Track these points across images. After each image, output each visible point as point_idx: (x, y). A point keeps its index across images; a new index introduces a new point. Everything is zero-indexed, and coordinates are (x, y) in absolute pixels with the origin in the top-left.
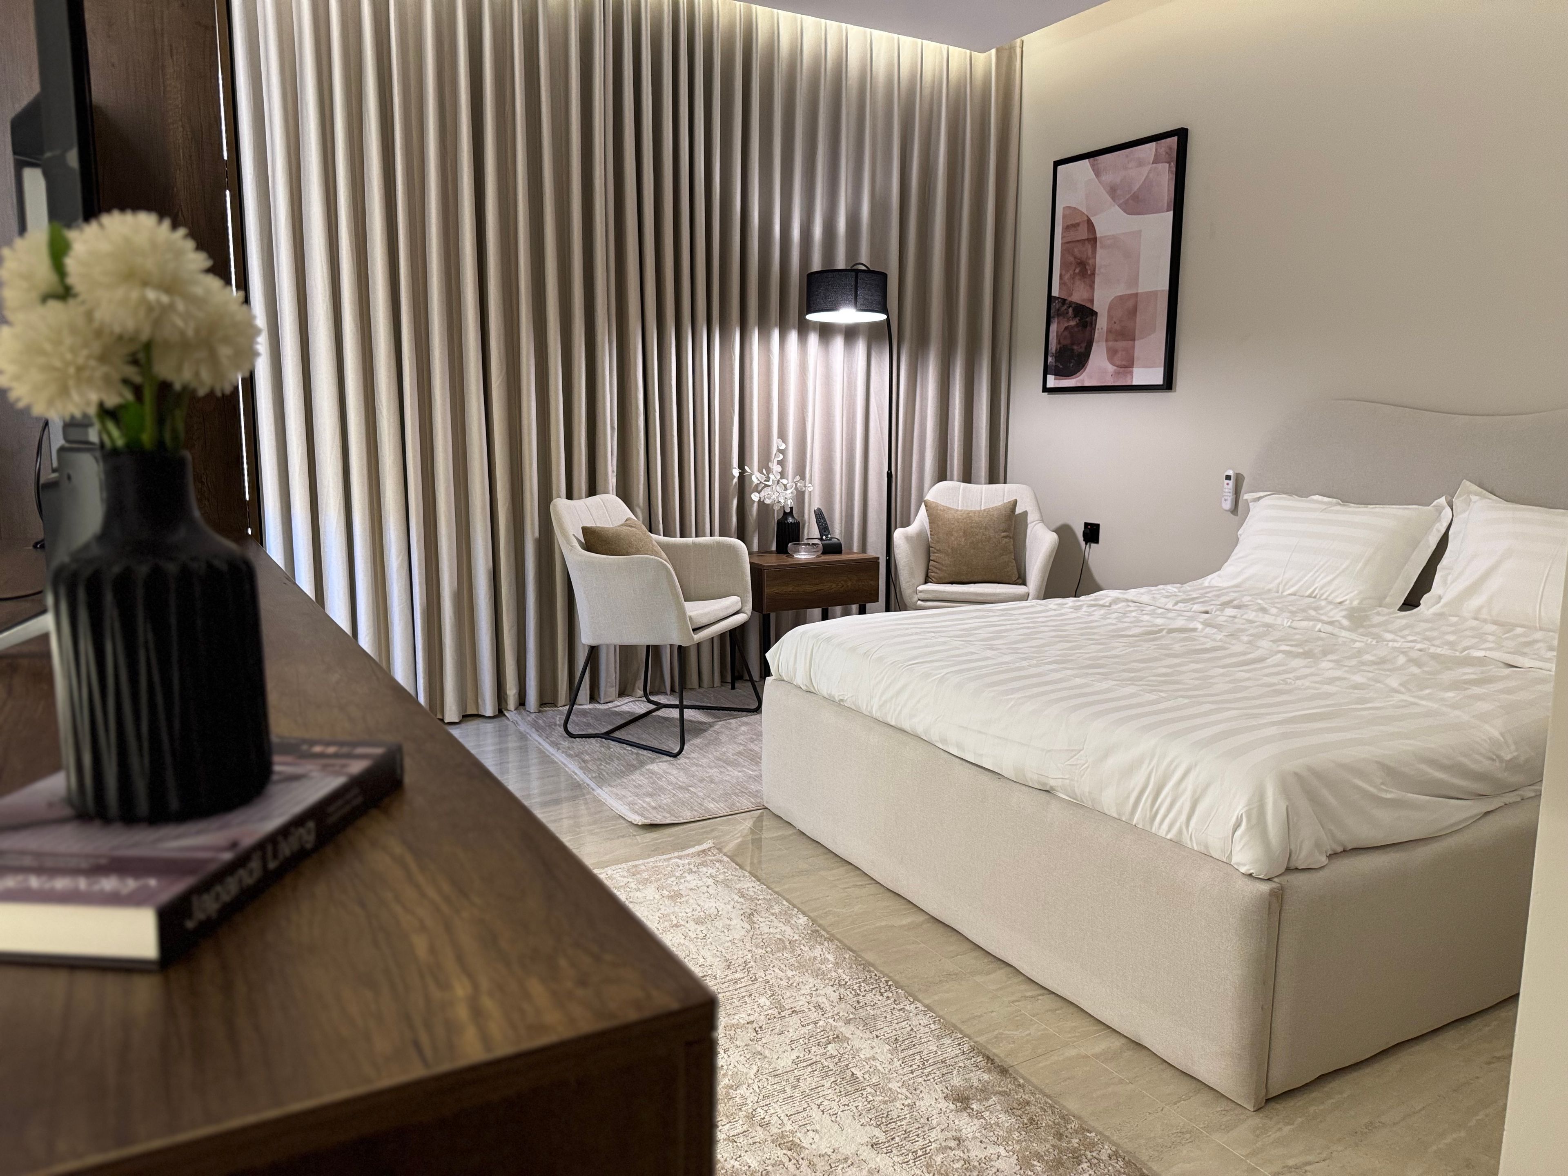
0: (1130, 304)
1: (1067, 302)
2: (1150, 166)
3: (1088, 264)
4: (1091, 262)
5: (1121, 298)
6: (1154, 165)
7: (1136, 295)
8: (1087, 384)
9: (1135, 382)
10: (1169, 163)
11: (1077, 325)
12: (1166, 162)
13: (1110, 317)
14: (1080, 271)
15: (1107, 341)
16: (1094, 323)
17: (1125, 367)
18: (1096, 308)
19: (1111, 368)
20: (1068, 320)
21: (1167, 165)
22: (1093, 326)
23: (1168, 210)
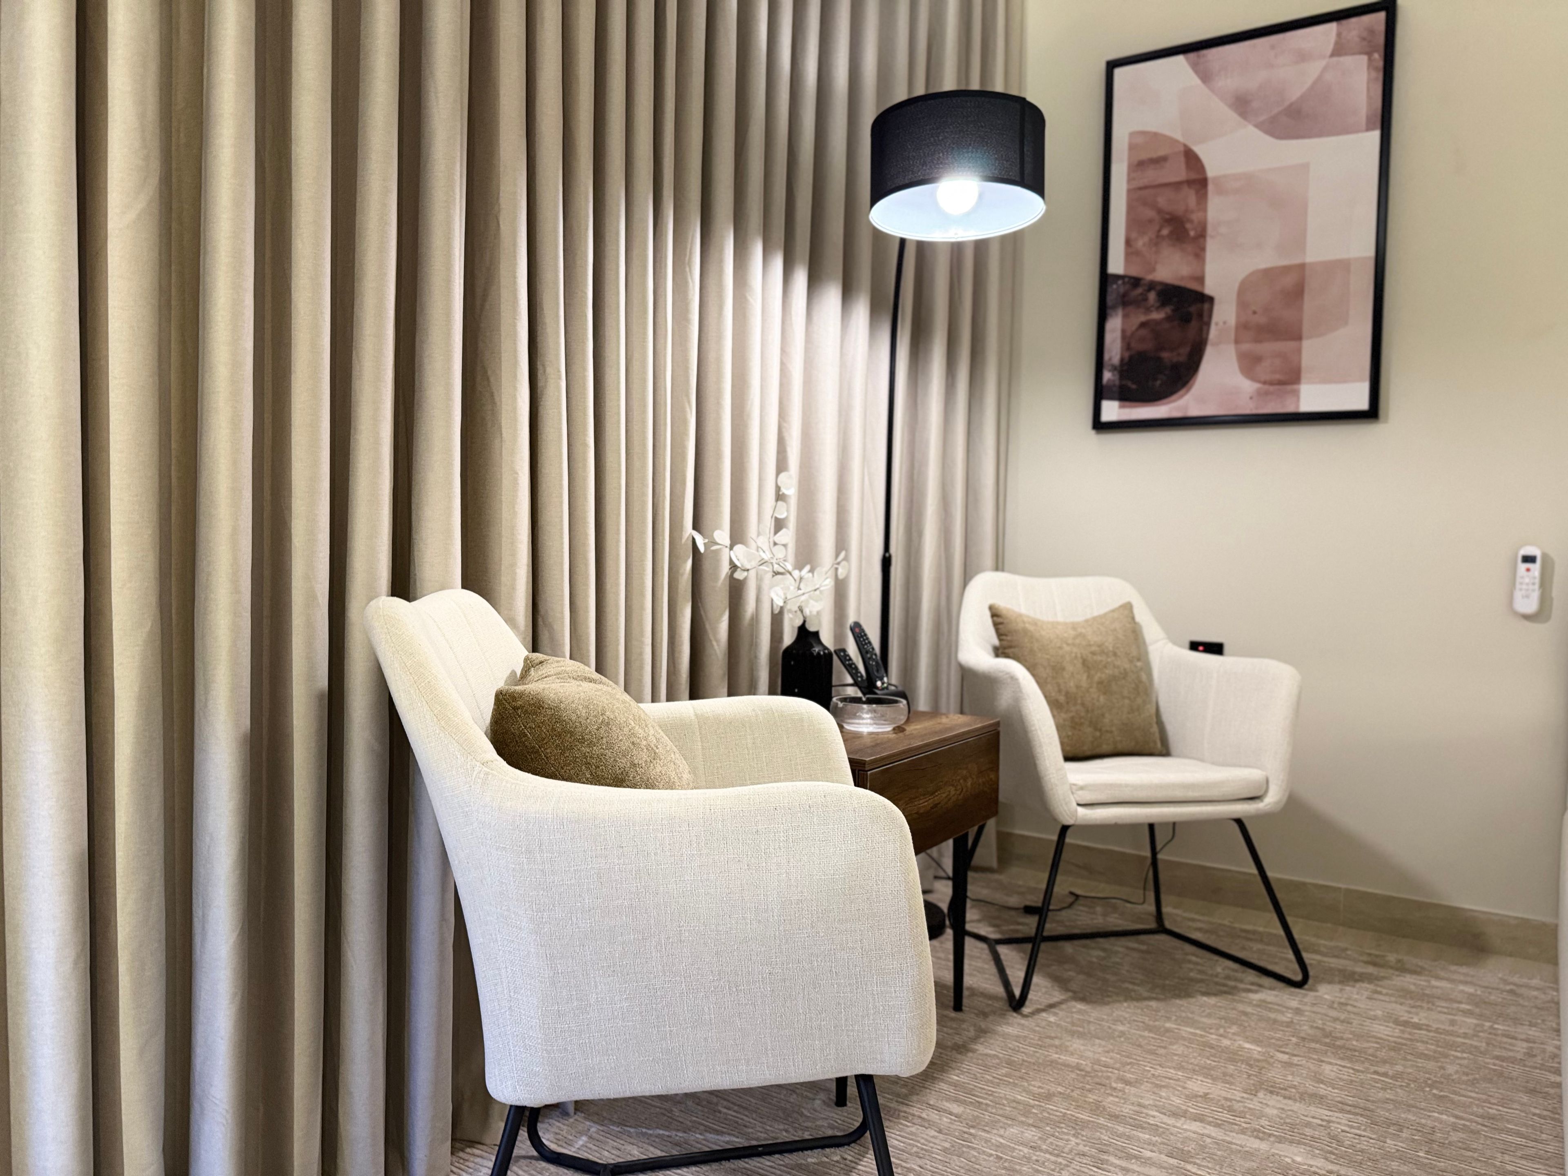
0: (1289, 281)
1: (1142, 282)
2: (1323, 63)
3: (1190, 221)
4: (1195, 217)
5: (1267, 273)
6: (1335, 59)
7: (1302, 267)
8: (1194, 411)
9: (1306, 406)
10: (1369, 54)
11: (1168, 319)
12: (1361, 53)
13: (1242, 304)
14: (1171, 233)
15: (1237, 341)
16: (1206, 314)
17: (1281, 383)
18: (1209, 290)
19: (1248, 386)
20: (1148, 310)
21: (1364, 58)
22: (1205, 319)
23: (1368, 129)
